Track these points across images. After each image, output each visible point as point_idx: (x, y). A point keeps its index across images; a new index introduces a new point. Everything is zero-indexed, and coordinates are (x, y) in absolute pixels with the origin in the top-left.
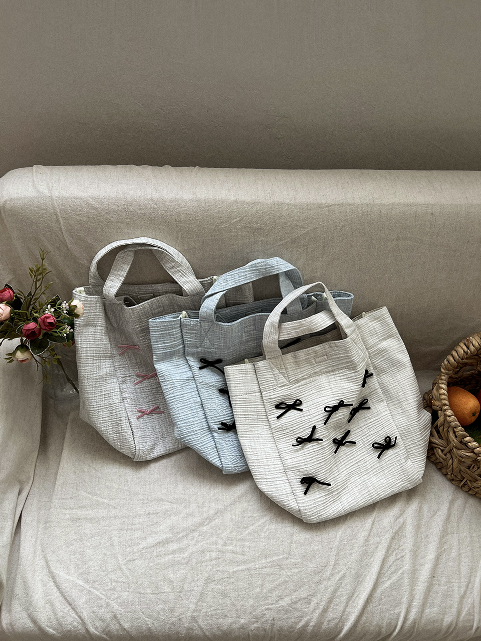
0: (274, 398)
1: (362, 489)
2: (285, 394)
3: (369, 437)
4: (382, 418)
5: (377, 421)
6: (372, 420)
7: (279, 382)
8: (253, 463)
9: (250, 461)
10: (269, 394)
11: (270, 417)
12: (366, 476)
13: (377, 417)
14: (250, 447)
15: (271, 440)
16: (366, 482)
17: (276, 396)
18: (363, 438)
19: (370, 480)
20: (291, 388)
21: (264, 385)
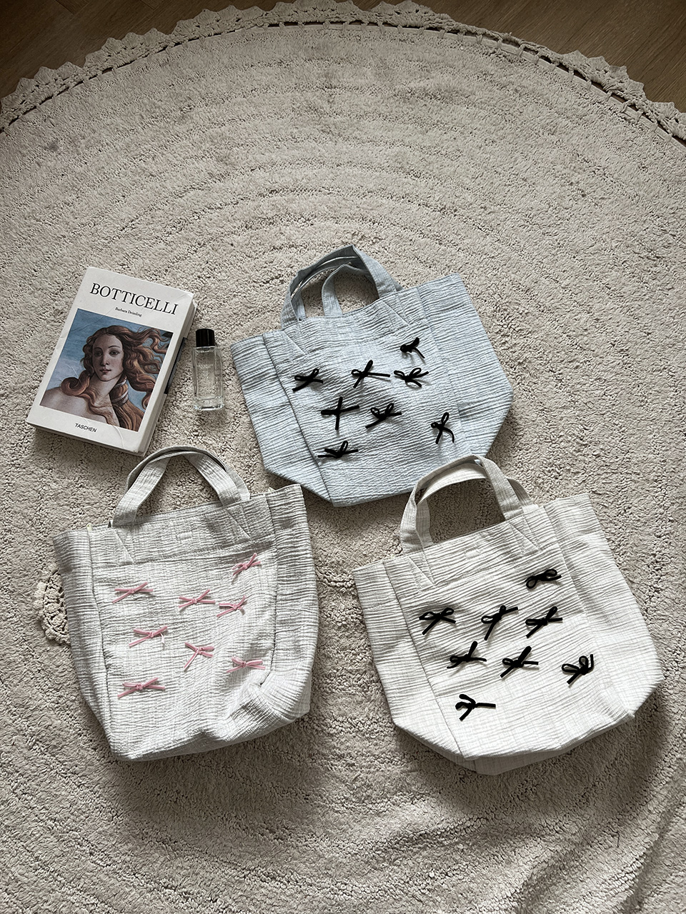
0: (416, 606)
1: (546, 723)
2: (429, 600)
3: (558, 658)
4: (577, 633)
5: (571, 636)
6: (564, 635)
7: (422, 584)
8: (393, 693)
9: (389, 692)
10: (408, 602)
11: (413, 631)
12: (551, 708)
13: (571, 632)
14: (389, 672)
15: (416, 661)
16: (552, 715)
17: (418, 603)
18: (550, 658)
19: (557, 713)
20: (438, 592)
21: (402, 589)
